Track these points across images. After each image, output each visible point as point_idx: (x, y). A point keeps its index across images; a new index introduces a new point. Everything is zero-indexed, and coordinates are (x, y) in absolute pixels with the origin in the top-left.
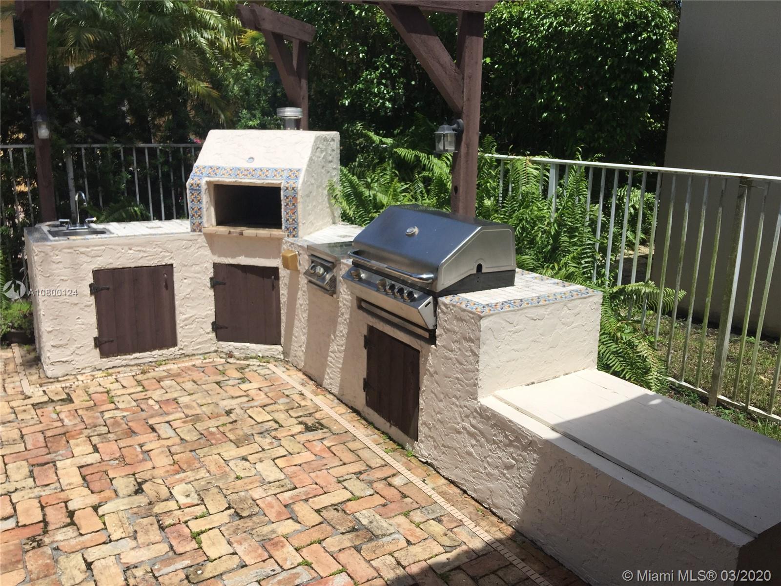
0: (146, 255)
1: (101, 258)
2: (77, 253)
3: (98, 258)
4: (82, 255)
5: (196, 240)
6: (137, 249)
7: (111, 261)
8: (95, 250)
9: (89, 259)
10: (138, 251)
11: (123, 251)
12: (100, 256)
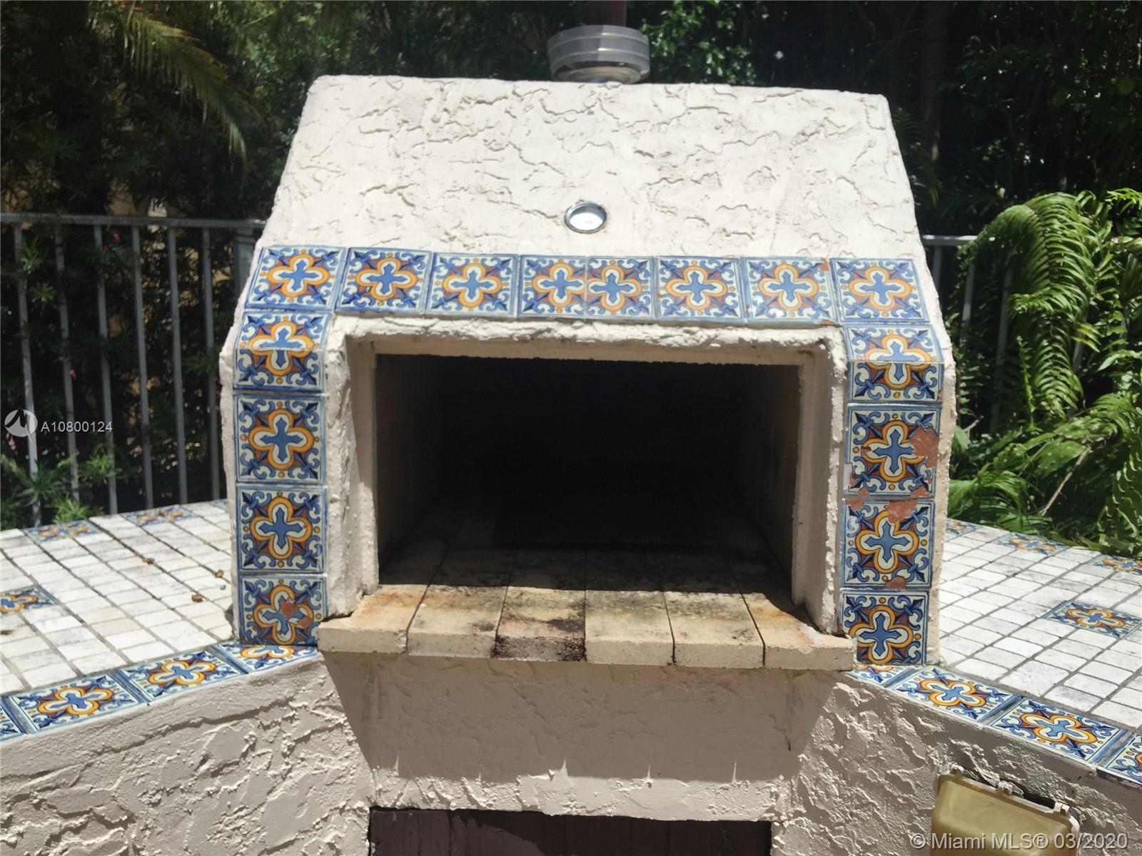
5: (283, 703)
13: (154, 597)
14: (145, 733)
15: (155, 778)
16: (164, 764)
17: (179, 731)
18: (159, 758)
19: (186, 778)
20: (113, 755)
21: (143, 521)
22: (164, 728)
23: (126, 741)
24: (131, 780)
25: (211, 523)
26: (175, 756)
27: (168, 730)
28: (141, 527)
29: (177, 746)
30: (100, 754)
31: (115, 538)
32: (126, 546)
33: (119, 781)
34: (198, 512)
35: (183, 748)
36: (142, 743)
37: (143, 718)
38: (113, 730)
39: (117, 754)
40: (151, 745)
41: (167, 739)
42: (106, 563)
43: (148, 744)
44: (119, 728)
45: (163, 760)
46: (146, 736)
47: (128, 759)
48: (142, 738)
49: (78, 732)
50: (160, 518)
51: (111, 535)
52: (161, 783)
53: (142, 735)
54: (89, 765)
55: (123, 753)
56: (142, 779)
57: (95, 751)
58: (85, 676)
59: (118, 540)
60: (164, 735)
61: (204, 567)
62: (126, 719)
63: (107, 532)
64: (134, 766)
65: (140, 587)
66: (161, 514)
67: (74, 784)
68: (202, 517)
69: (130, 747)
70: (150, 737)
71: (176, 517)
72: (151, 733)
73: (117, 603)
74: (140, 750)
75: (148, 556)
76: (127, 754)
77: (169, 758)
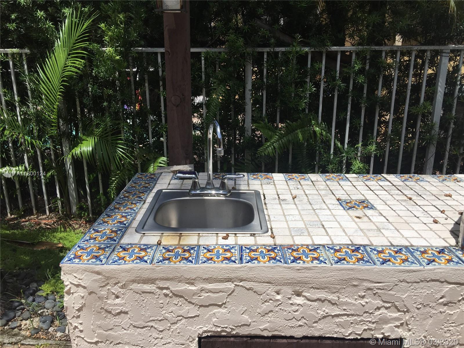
0: (336, 311)
1: (223, 310)
2: (166, 295)
3: (216, 310)
4: (176, 300)
6: (315, 297)
7: (246, 318)
8: (210, 291)
9: (193, 311)
10: (318, 300)
11: (278, 297)
12: (220, 306)
13: (415, 216)
14: (421, 279)
15: (421, 298)
16: (426, 294)
17: (434, 282)
18: (424, 291)
19: (433, 302)
20: (406, 284)
21: (403, 179)
22: (429, 279)
23: (413, 280)
24: (411, 296)
25: (433, 185)
26: (431, 292)
27: (430, 281)
28: (403, 182)
29: (432, 288)
30: (401, 282)
31: (393, 185)
32: (398, 190)
33: (406, 295)
34: (427, 179)
35: (434, 290)
36: (419, 282)
37: (421, 273)
38: (408, 274)
39: (408, 284)
40: (422, 284)
41: (429, 284)
42: (392, 195)
43: (421, 283)
44: (411, 274)
45: (425, 292)
46: (421, 280)
47: (412, 287)
48: (419, 281)
49: (395, 271)
50: (410, 179)
51: (392, 183)
52: (423, 301)
53: (419, 279)
54: (396, 285)
55: (410, 284)
56: (416, 297)
57: (400, 280)
58: (394, 246)
59: (395, 186)
60: (428, 282)
61: (434, 206)
62: (414, 271)
63: (390, 182)
64: (413, 290)
65: (408, 210)
66: (410, 177)
67: (389, 290)
68: (429, 182)
69: (413, 283)
70: (422, 281)
71: (417, 180)
72: (423, 280)
73: (401, 215)
74: (417, 285)
75: (409, 196)
76: (412, 285)
77: (428, 292)
